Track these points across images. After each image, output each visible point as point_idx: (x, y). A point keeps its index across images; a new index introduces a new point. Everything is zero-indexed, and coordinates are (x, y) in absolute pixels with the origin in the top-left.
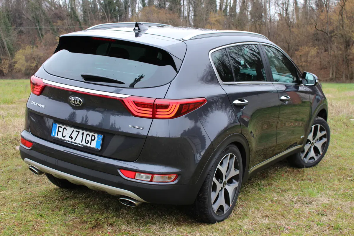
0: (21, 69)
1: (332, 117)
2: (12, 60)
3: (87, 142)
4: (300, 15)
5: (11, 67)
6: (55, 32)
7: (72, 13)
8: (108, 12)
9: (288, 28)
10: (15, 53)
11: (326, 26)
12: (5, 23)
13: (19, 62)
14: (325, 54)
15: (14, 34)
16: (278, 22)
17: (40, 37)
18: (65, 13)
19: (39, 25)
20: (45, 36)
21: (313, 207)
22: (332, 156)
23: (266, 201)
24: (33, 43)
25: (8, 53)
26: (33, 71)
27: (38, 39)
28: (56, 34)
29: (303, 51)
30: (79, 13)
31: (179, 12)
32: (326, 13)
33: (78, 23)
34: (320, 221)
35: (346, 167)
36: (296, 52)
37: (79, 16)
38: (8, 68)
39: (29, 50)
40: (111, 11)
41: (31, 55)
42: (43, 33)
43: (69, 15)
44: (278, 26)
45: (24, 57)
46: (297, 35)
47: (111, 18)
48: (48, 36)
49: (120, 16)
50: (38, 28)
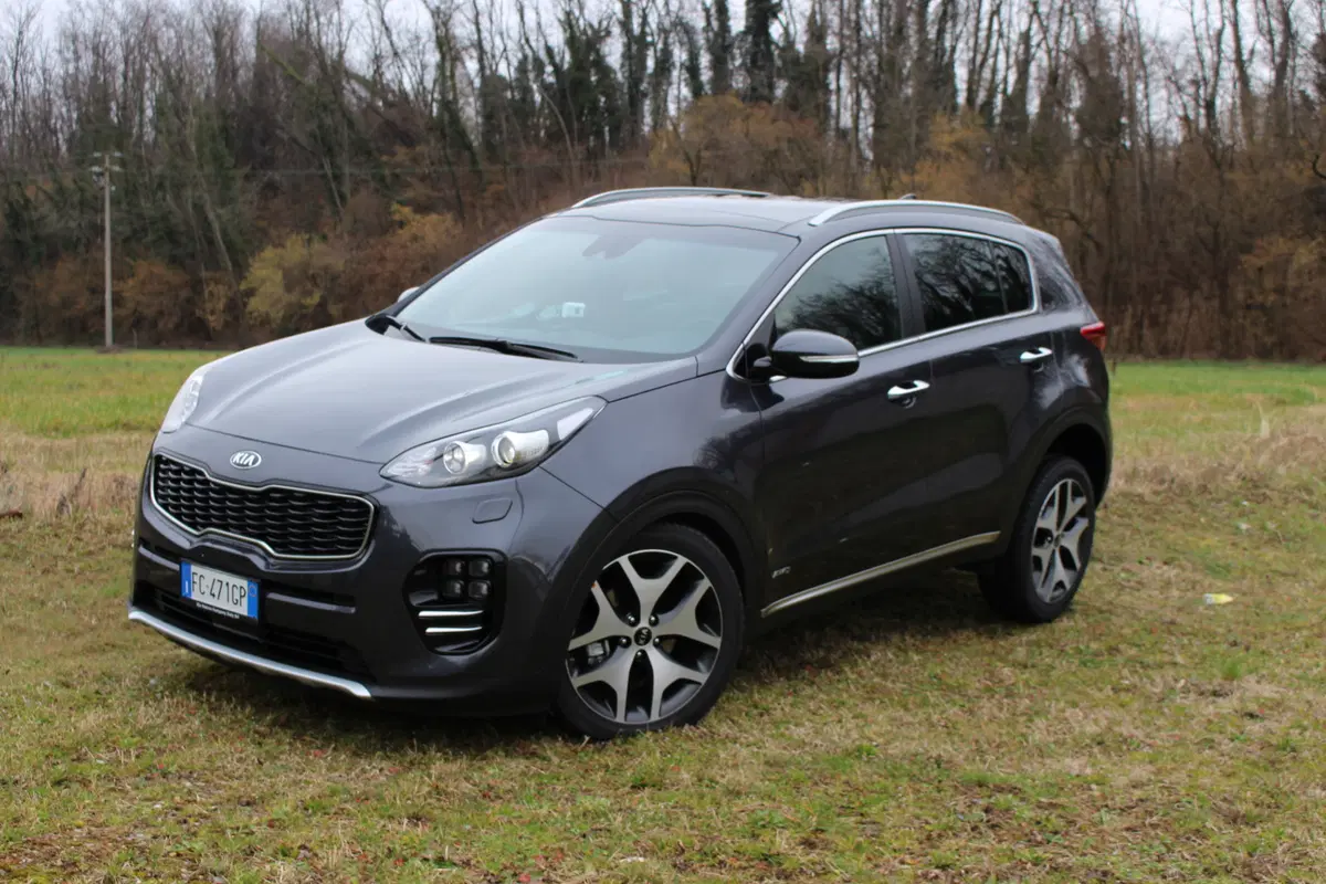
0: (267, 314)
2: (239, 284)
4: (1259, 123)
5: (235, 307)
6: (388, 187)
7: (446, 120)
8: (570, 114)
9: (1216, 172)
10: (250, 260)
12: (214, 155)
13: (262, 289)
15: (246, 200)
16: (1178, 148)
17: (335, 203)
18: (421, 123)
19: (332, 164)
20: (351, 200)
22: (1311, 584)
23: (1100, 690)
24: (310, 226)
25: (225, 262)
27: (327, 211)
28: (389, 193)
29: (1268, 252)
30: (469, 119)
31: (821, 114)
33: (467, 153)
34: (1242, 732)
36: (1244, 258)
37: (469, 130)
38: (224, 311)
39: (295, 250)
40: (581, 113)
41: (305, 266)
42: (346, 189)
43: (436, 127)
44: (1178, 163)
45: (280, 273)
46: (1248, 197)
47: (583, 138)
48: (363, 201)
49: (615, 130)
50: (330, 173)
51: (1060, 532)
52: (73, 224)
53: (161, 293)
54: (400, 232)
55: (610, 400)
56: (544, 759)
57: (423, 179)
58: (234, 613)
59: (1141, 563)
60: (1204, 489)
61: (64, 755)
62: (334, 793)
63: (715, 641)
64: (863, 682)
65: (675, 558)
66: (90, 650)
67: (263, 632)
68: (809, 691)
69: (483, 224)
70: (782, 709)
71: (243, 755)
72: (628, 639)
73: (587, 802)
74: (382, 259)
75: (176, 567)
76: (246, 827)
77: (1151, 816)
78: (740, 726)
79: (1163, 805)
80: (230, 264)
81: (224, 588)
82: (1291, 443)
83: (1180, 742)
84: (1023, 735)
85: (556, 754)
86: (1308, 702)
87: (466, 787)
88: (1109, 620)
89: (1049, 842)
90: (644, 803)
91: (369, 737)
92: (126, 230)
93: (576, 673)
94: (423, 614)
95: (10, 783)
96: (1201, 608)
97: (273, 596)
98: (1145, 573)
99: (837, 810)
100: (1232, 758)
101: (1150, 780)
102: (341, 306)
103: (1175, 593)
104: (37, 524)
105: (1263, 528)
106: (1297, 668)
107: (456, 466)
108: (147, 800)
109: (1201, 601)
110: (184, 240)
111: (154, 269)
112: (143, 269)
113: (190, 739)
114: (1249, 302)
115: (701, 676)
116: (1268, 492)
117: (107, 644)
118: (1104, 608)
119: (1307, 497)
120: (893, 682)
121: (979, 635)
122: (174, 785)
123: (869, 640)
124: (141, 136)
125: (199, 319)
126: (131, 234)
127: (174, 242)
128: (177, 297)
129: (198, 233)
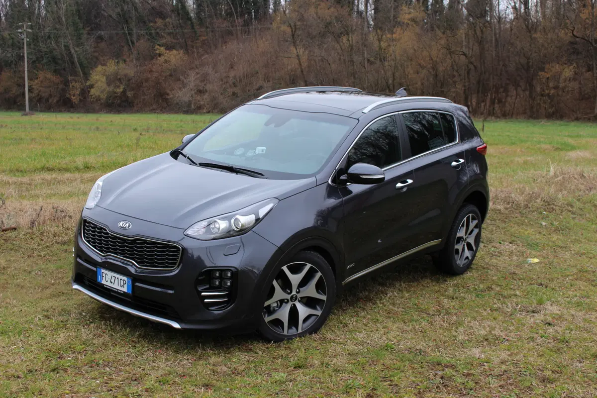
0: (99, 96)
1: (579, 198)
2: (86, 83)
4: (548, 11)
5: (85, 93)
6: (153, 38)
7: (180, 6)
8: (236, 4)
9: (528, 34)
10: (91, 72)
11: (590, 30)
12: (73, 23)
13: (97, 85)
14: (588, 75)
15: (89, 45)
16: (511, 22)
17: (130, 46)
18: (168, 8)
19: (128, 27)
20: (137, 44)
21: (539, 317)
22: (573, 252)
23: (485, 310)
24: (118, 56)
25: (79, 72)
26: (118, 100)
27: (126, 49)
28: (154, 41)
29: (551, 71)
30: (190, 6)
31: (351, 6)
32: (590, 8)
33: (190, 22)
34: (545, 333)
35: (589, 269)
36: (540, 73)
37: (190, 11)
38: (79, 95)
39: (111, 67)
40: (241, 3)
41: (116, 74)
42: (135, 38)
43: (175, 10)
44: (511, 30)
45: (105, 77)
46: (543, 46)
47: (242, 15)
48: (142, 44)
49: (256, 12)
50: (127, 32)
51: (466, 236)
52: (9, 55)
53: (50, 87)
54: (159, 58)
55: (280, 199)
56: (256, 353)
57: (170, 34)
58: (121, 291)
59: (500, 243)
60: (527, 206)
61: (53, 355)
62: (170, 373)
63: (324, 298)
64: (385, 308)
65: (307, 264)
66: (53, 296)
67: (134, 299)
68: (363, 314)
69: (197, 55)
70: (352, 324)
71: (129, 354)
72: (288, 300)
73: (277, 376)
74: (151, 71)
75: (95, 269)
76: (137, 392)
77: (510, 379)
78: (335, 333)
79: (514, 373)
80: (81, 73)
81: (117, 280)
82: (563, 178)
83: (520, 338)
84: (454, 336)
85: (261, 350)
86: (572, 315)
87: (225, 369)
88: (487, 272)
89: (468, 394)
90: (299, 375)
91: (181, 343)
92: (34, 58)
93: (266, 315)
94: (203, 294)
95: (34, 371)
96: (526, 266)
97: (137, 284)
98: (502, 248)
99: (380, 379)
100: (541, 346)
101: (508, 359)
102: (132, 92)
103: (515, 258)
104: (23, 233)
105: (552, 224)
106: (567, 297)
107: (216, 230)
108: (93, 378)
109: (525, 262)
110: (60, 62)
111: (46, 75)
112: (41, 75)
113: (105, 345)
114: (543, 93)
115: (319, 312)
116: (554, 207)
117: (60, 292)
118: (485, 266)
119: (570, 209)
120: (398, 308)
121: (432, 281)
122: (103, 371)
123: (386, 286)
124: (39, 14)
125: (68, 98)
126: (36, 59)
127: (56, 63)
128: (58, 88)
129: (67, 59)
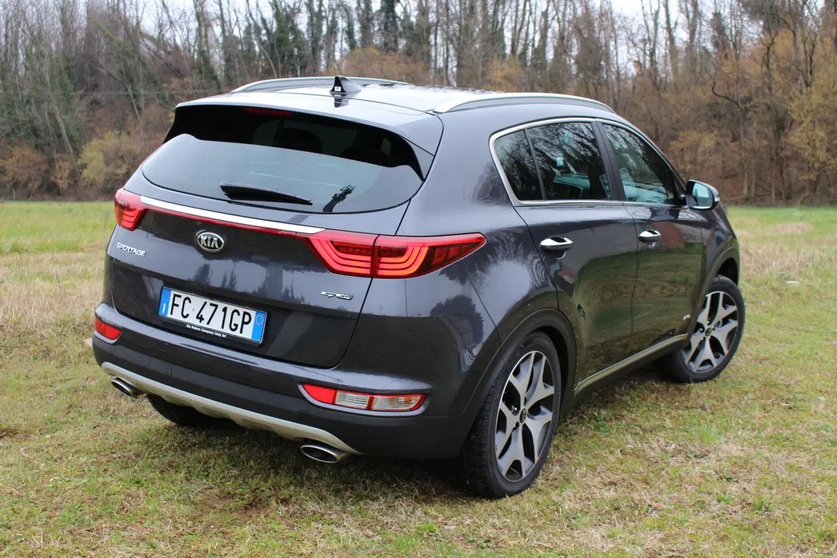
0: (94, 179)
1: (748, 278)
2: (77, 161)
3: (233, 327)
4: (680, 65)
5: (74, 175)
6: (167, 103)
7: (202, 62)
8: (276, 58)
9: (656, 93)
10: (83, 147)
11: (735, 87)
12: (61, 83)
13: (91, 164)
14: (733, 146)
15: (80, 110)
16: (634, 79)
17: (135, 113)
18: (187, 64)
19: (132, 88)
20: (145, 111)
23: (611, 452)
24: (120, 126)
25: (69, 148)
27: (130, 118)
28: (168, 106)
29: (687, 139)
30: (216, 62)
31: (425, 58)
32: (734, 59)
33: (215, 82)
34: (725, 493)
35: (779, 382)
36: (672, 143)
37: (216, 69)
38: (68, 178)
39: (111, 140)
40: (283, 59)
41: (117, 150)
42: (142, 104)
43: (196, 66)
44: (634, 88)
45: (102, 154)
46: (675, 108)
47: (284, 72)
48: (153, 111)
49: (303, 69)
50: (131, 94)
53: (29, 167)
80: (71, 149)
83: (679, 504)
86: (766, 459)
92: (8, 129)
100: (721, 520)
110: (43, 135)
111: (25, 152)
112: (18, 152)
124: (16, 72)
125: (53, 182)
126: (10, 131)
127: (37, 136)
128: (39, 170)
129: (52, 130)
